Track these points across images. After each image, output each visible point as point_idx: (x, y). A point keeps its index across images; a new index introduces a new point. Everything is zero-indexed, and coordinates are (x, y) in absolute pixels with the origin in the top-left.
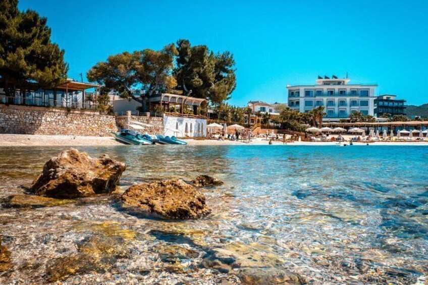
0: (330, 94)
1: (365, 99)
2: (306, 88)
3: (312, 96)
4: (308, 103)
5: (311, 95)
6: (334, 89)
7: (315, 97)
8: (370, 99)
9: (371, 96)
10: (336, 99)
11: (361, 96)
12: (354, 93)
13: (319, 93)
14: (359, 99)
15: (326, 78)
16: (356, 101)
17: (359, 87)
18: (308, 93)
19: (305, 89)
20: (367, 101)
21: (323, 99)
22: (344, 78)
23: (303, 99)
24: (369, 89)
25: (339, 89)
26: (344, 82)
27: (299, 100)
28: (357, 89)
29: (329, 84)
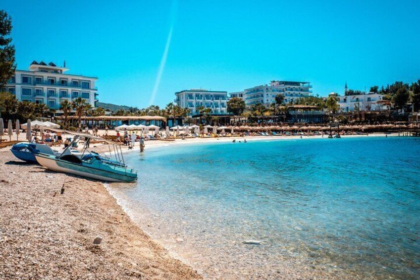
0: (50, 83)
1: (86, 91)
2: (22, 73)
3: (31, 84)
4: (25, 92)
5: (29, 82)
6: (55, 78)
7: (35, 84)
8: (91, 91)
9: (92, 88)
10: (58, 89)
11: (83, 88)
12: (75, 84)
13: (39, 81)
14: (81, 91)
15: (44, 64)
16: (78, 93)
17: (81, 78)
18: (25, 80)
19: (22, 75)
20: (88, 94)
21: (43, 88)
22: (61, 67)
23: (19, 86)
24: (90, 81)
25: (60, 78)
26: (61, 71)
27: (15, 86)
28: (79, 80)
29: (47, 72)
